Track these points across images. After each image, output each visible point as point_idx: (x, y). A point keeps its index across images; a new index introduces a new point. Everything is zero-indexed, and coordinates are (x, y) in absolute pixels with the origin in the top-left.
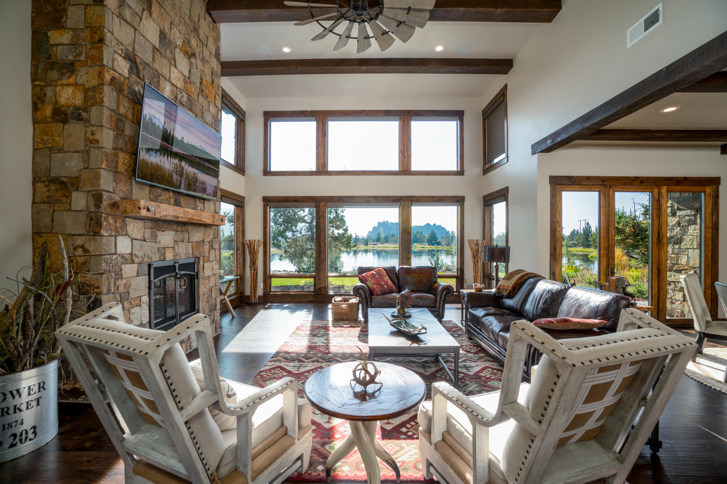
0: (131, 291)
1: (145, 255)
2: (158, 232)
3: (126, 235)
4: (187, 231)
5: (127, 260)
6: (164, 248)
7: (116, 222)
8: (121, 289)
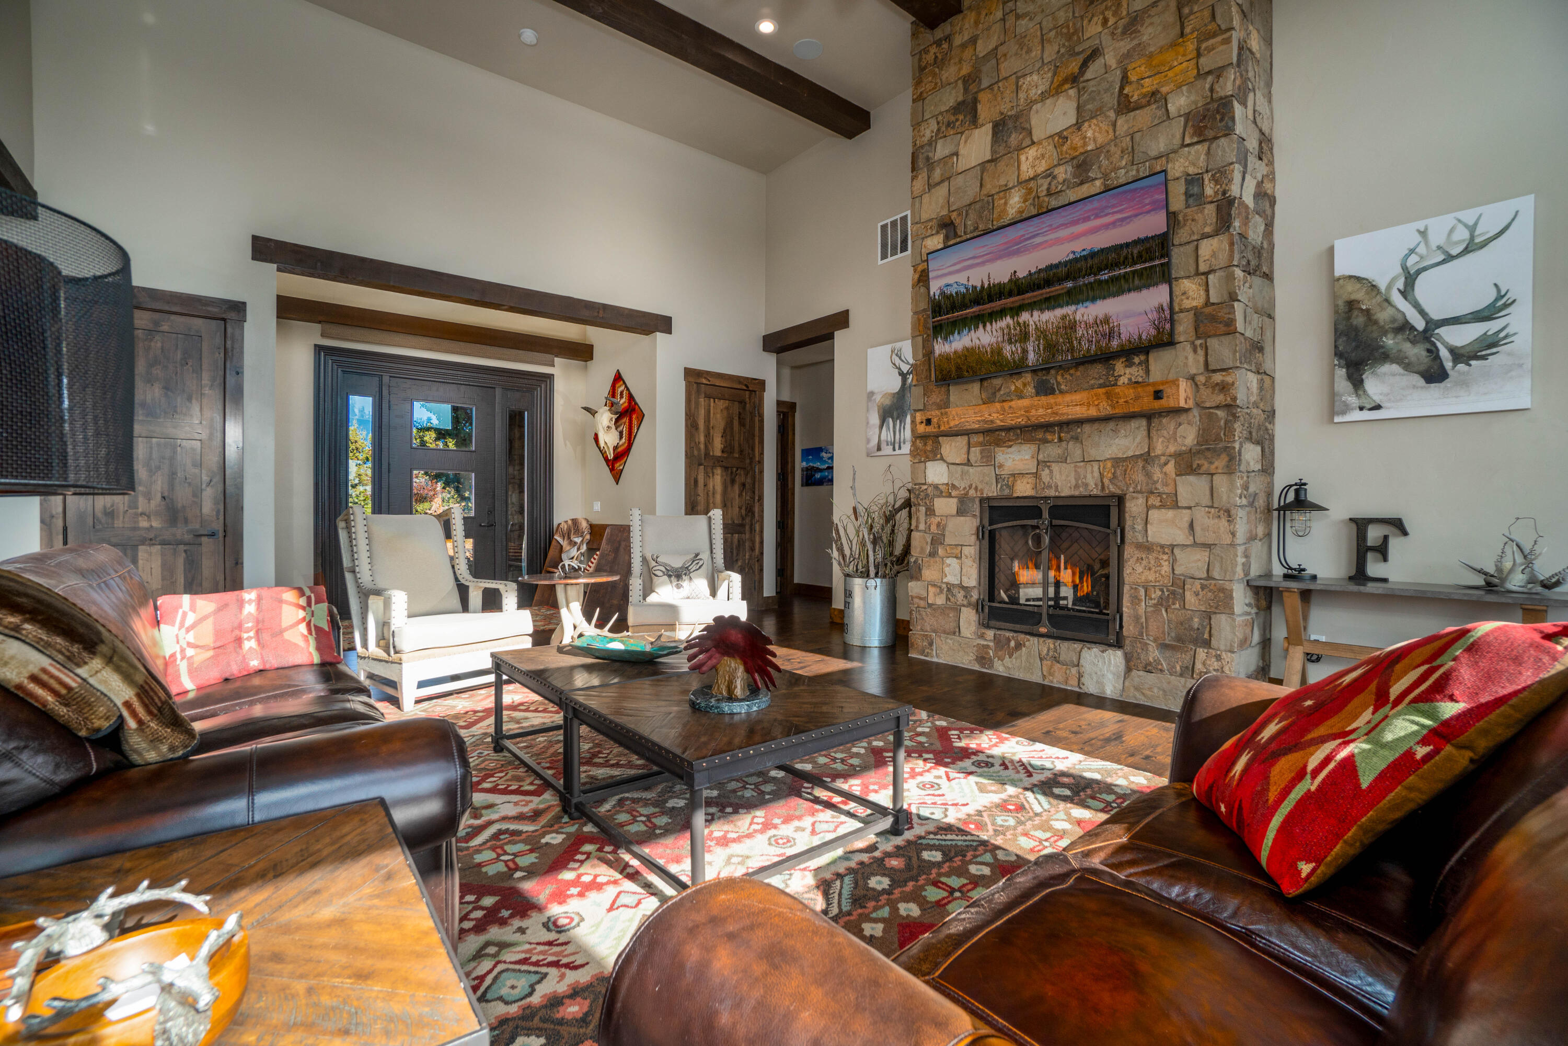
0: (947, 533)
1: (970, 486)
2: (997, 449)
3: (942, 459)
4: (1076, 439)
5: (942, 492)
6: (1013, 475)
7: (925, 444)
8: (934, 528)
